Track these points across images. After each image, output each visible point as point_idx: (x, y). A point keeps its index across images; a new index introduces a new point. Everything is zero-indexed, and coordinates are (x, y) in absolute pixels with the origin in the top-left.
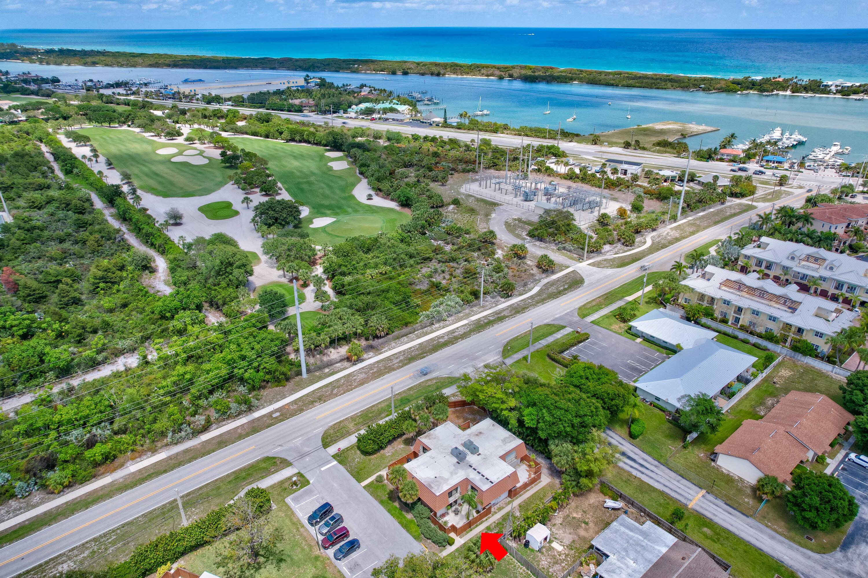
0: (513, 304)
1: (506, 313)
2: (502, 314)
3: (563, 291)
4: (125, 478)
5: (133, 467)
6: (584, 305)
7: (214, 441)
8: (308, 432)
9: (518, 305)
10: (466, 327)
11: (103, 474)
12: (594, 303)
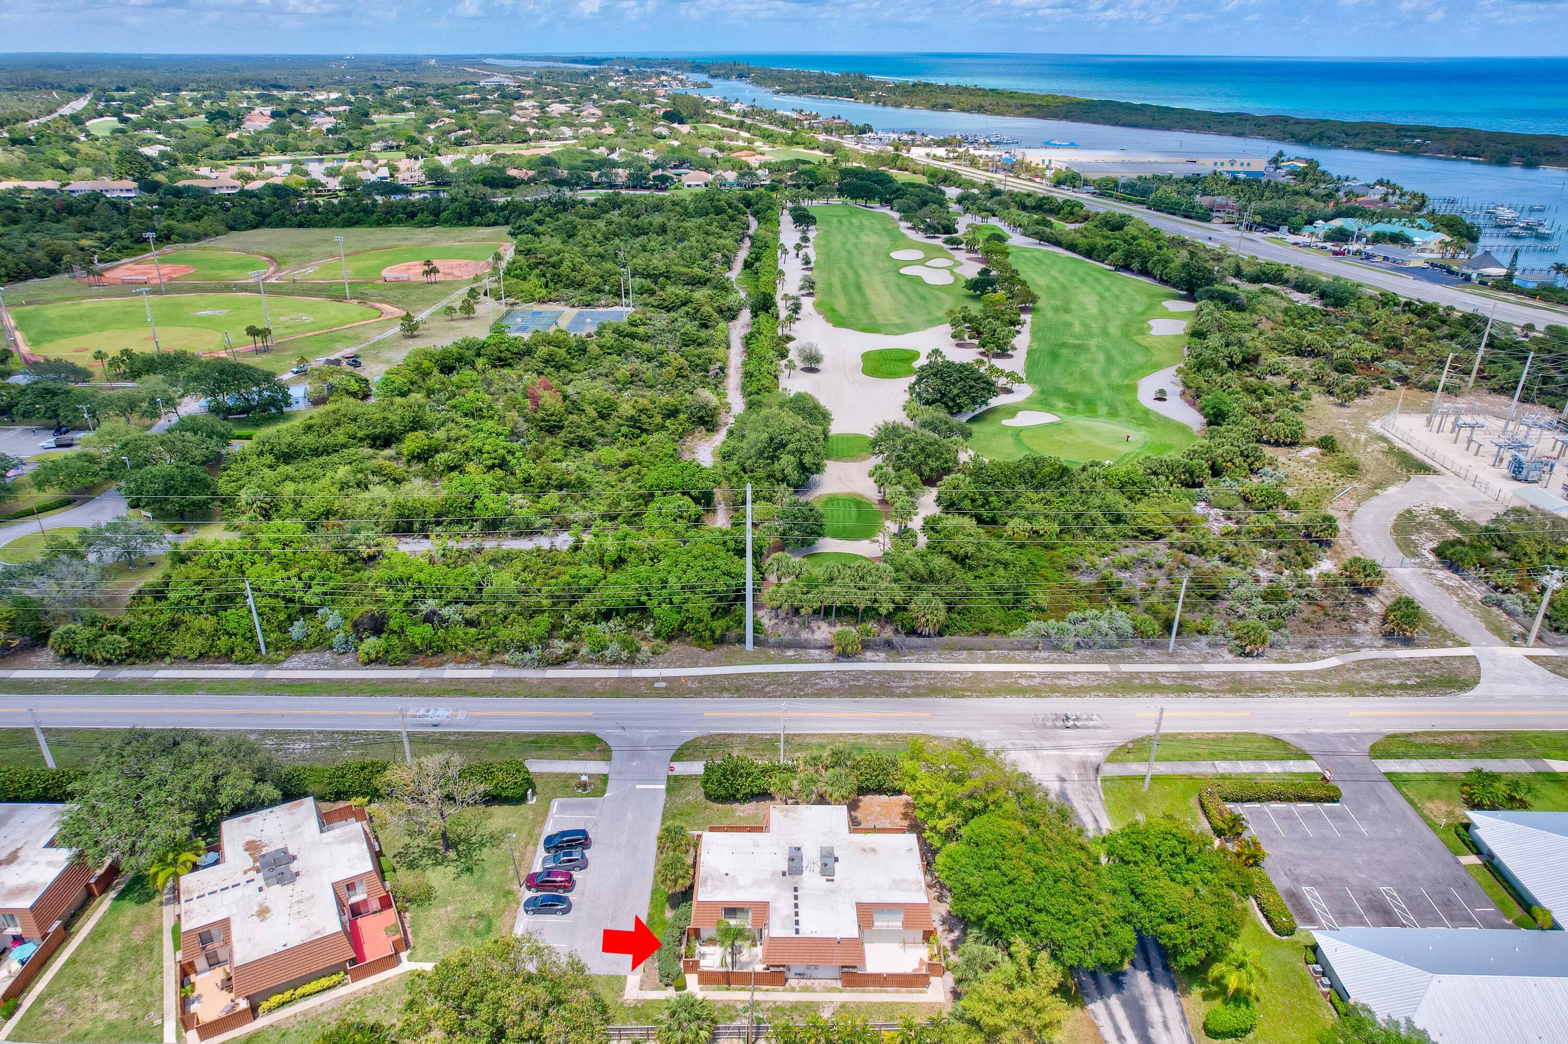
0: (1242, 673)
1: (1205, 684)
2: (1196, 683)
3: (1392, 687)
4: (432, 681)
5: (450, 672)
6: (1410, 735)
7: (557, 684)
8: (674, 728)
9: (1251, 678)
10: (1093, 678)
11: (417, 664)
12: (1441, 740)
